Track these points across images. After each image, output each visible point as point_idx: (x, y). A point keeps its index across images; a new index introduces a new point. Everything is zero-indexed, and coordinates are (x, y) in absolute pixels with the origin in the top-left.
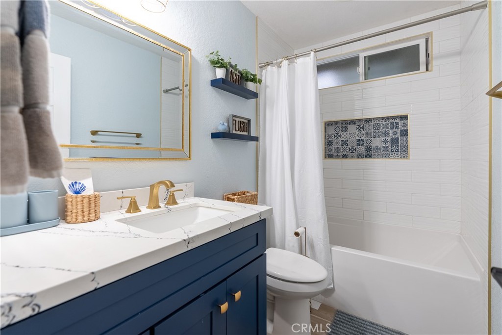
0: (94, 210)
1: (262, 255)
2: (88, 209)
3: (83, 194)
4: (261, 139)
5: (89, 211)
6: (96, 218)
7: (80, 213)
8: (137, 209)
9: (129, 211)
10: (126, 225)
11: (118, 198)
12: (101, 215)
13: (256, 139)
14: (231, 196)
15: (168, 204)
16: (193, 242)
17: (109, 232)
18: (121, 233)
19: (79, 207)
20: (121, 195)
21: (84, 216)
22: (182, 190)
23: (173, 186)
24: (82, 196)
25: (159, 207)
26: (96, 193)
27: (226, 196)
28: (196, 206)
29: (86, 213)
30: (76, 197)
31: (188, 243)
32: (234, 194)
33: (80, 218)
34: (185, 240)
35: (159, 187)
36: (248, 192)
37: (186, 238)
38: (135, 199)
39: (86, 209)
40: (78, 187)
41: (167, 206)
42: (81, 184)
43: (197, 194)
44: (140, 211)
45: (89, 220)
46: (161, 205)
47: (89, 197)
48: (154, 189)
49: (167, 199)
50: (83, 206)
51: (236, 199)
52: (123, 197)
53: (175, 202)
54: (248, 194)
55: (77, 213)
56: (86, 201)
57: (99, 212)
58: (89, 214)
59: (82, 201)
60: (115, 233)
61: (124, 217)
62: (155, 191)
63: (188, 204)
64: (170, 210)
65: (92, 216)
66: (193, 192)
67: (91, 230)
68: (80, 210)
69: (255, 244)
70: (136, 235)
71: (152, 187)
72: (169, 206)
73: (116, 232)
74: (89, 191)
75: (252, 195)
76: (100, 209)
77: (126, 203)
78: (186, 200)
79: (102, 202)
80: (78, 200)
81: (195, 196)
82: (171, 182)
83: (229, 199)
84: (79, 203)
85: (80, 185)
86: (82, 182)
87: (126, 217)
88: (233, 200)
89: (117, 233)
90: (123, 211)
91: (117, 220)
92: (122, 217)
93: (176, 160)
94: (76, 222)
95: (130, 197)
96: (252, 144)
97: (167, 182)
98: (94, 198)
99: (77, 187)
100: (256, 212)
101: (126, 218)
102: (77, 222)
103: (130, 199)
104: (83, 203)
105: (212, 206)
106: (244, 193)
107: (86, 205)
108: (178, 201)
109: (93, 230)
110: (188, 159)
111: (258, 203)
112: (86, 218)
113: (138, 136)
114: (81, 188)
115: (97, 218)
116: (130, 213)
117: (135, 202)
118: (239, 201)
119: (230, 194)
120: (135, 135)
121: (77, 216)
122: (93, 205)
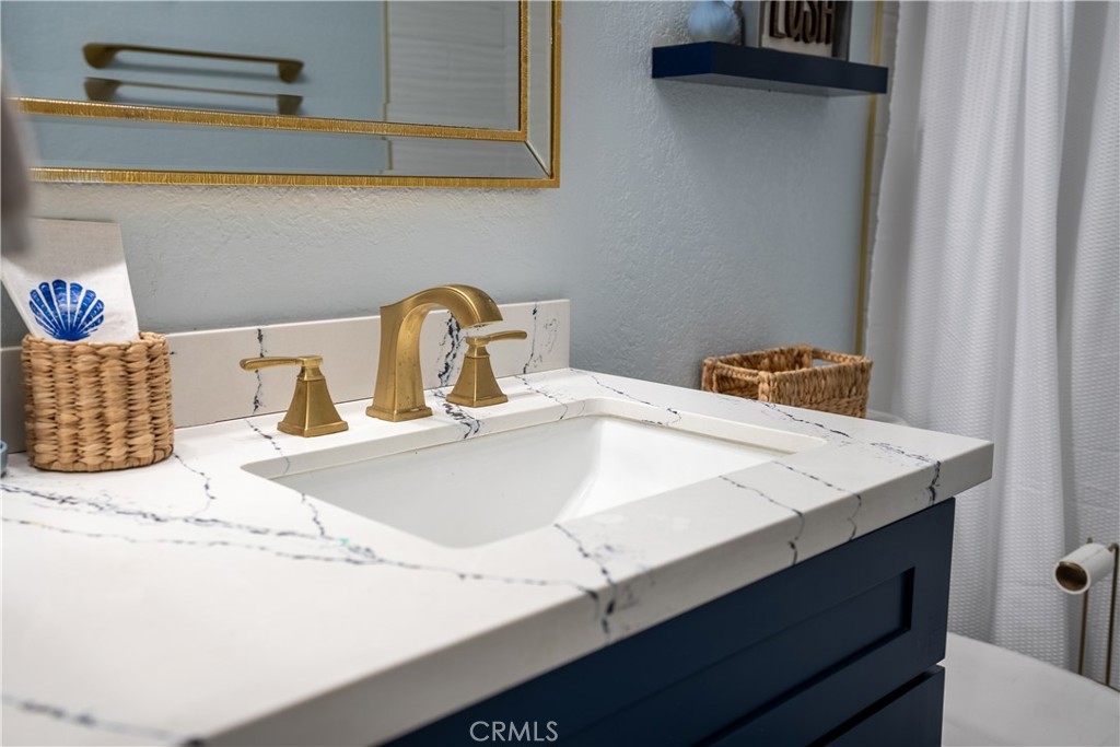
0: (146, 417)
1: (922, 677)
2: (122, 412)
3: (96, 338)
4: (897, 81)
5: (129, 417)
6: (160, 454)
7: (89, 429)
8: (328, 420)
9: (294, 425)
10: (294, 495)
11: (244, 364)
12: (182, 439)
13: (875, 80)
14: (741, 373)
15: (460, 396)
16: (632, 603)
17: (227, 525)
18: (282, 534)
19: (86, 400)
20: (253, 352)
21: (106, 440)
22: (521, 335)
23: (491, 314)
24: (95, 350)
25: (425, 412)
26: (150, 337)
27: (713, 368)
28: (587, 415)
29: (115, 429)
30: (70, 355)
31: (610, 609)
32: (752, 362)
33: (91, 450)
34: (593, 595)
35: (423, 316)
36: (817, 355)
37: (597, 582)
38: (317, 371)
39: (114, 412)
40: (68, 304)
41: (455, 409)
42: (83, 293)
43: (583, 358)
44: (344, 428)
45: (132, 463)
46: (432, 402)
47: (123, 353)
48: (403, 327)
49: (455, 375)
50: (100, 395)
51: (764, 386)
52: (265, 360)
53: (490, 393)
54: (819, 366)
55: (76, 424)
56: (111, 371)
57: (171, 424)
58: (129, 433)
59: (97, 372)
60: (256, 532)
61: (277, 455)
62: (405, 335)
63: (551, 403)
64: (474, 427)
65: (143, 440)
66: (563, 346)
67: (148, 510)
68: (87, 415)
69: (892, 622)
70: (356, 549)
71: (392, 316)
72: (465, 410)
73: (260, 526)
74: (121, 326)
75: (841, 371)
76: (174, 409)
77: (281, 386)
78: (537, 381)
79: (181, 381)
80: (80, 367)
81: (571, 366)
82: (481, 296)
83: (726, 385)
84: (82, 381)
85: (81, 298)
86: (87, 283)
87: (287, 453)
88: (748, 391)
89: (266, 532)
90: (270, 423)
91: (249, 468)
92: (265, 452)
93: (489, 188)
94: (76, 467)
95: (296, 361)
96: (849, 106)
97: (467, 297)
98: (146, 363)
99: (68, 306)
100: (910, 466)
101: (287, 459)
102: (79, 467)
103: (297, 368)
104: (99, 384)
105: (667, 418)
106: (797, 360)
107: (112, 391)
108: (506, 385)
109: (159, 514)
110: (543, 185)
111: (869, 411)
112: (117, 453)
113: (290, 70)
114: (84, 308)
115: (163, 453)
116: (301, 433)
117: (320, 386)
118: (779, 396)
119: (729, 362)
120: (273, 69)
121: (77, 440)
122: (141, 394)
